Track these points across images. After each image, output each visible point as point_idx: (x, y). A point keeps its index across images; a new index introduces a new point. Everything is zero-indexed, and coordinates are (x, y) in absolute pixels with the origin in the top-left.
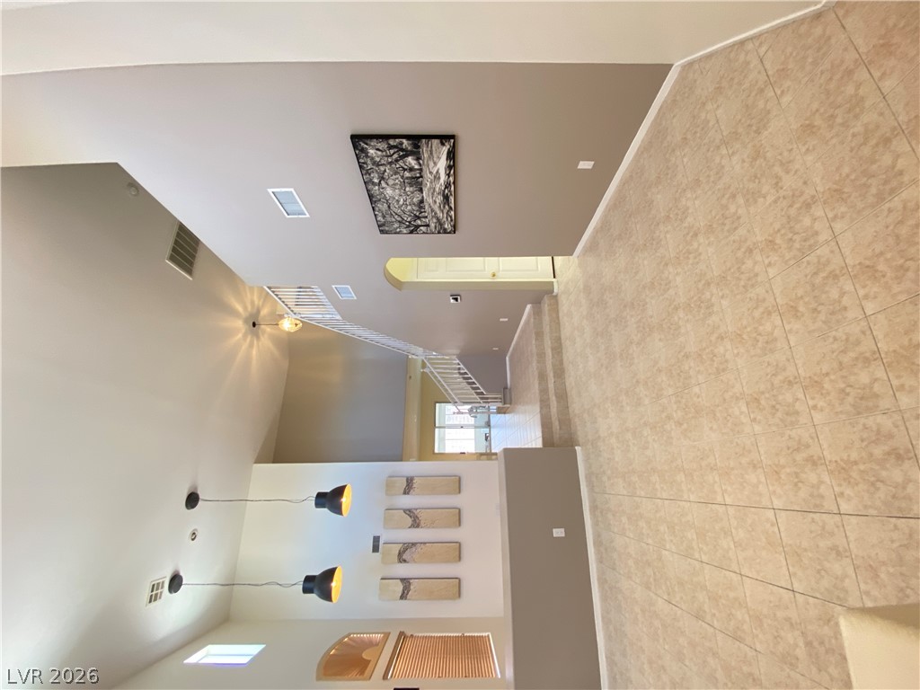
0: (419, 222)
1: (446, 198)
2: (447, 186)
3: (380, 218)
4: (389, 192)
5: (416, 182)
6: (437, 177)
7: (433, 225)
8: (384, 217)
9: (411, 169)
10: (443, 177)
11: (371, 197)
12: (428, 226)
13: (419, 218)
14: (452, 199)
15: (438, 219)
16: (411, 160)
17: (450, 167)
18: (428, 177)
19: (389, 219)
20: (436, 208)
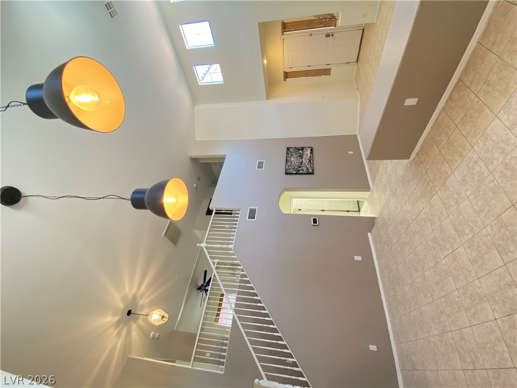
0: (300, 169)
1: (310, 160)
2: (310, 157)
3: (287, 167)
4: (293, 159)
5: (301, 157)
6: (307, 155)
7: (305, 170)
8: (288, 167)
9: (300, 153)
10: (309, 155)
11: (287, 160)
12: (303, 170)
13: (300, 167)
14: (312, 161)
15: (307, 168)
16: (301, 151)
17: (311, 153)
18: (305, 155)
19: (290, 167)
20: (306, 164)
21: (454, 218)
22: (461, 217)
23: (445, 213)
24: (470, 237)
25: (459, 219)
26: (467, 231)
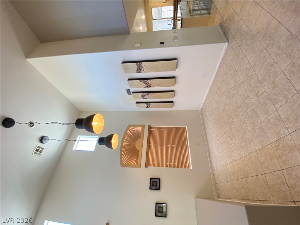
21: (257, 121)
22: (252, 121)
23: (264, 125)
24: (248, 110)
25: (254, 120)
26: (250, 113)
